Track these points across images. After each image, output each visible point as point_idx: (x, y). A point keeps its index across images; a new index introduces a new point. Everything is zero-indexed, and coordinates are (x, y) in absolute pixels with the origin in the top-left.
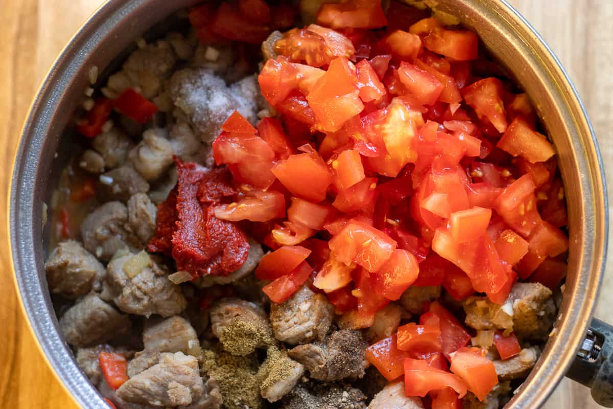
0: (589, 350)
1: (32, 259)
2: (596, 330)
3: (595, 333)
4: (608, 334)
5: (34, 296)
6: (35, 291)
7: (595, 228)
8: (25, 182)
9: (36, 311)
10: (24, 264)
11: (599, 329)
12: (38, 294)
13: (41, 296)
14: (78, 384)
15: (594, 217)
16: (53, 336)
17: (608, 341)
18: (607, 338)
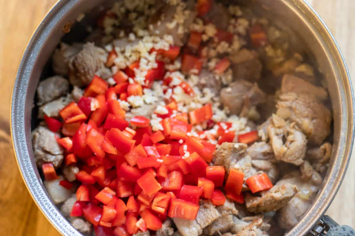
0: (319, 232)
1: (24, 97)
2: (326, 222)
3: (325, 224)
4: (332, 227)
5: (19, 117)
6: (20, 115)
7: (341, 165)
8: (33, 54)
9: (18, 125)
10: (19, 98)
11: (328, 222)
12: (22, 116)
13: (23, 118)
14: (29, 171)
15: (342, 159)
16: (23, 141)
17: (331, 230)
18: (331, 228)
